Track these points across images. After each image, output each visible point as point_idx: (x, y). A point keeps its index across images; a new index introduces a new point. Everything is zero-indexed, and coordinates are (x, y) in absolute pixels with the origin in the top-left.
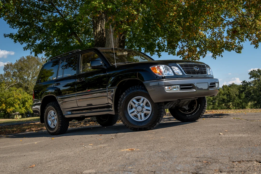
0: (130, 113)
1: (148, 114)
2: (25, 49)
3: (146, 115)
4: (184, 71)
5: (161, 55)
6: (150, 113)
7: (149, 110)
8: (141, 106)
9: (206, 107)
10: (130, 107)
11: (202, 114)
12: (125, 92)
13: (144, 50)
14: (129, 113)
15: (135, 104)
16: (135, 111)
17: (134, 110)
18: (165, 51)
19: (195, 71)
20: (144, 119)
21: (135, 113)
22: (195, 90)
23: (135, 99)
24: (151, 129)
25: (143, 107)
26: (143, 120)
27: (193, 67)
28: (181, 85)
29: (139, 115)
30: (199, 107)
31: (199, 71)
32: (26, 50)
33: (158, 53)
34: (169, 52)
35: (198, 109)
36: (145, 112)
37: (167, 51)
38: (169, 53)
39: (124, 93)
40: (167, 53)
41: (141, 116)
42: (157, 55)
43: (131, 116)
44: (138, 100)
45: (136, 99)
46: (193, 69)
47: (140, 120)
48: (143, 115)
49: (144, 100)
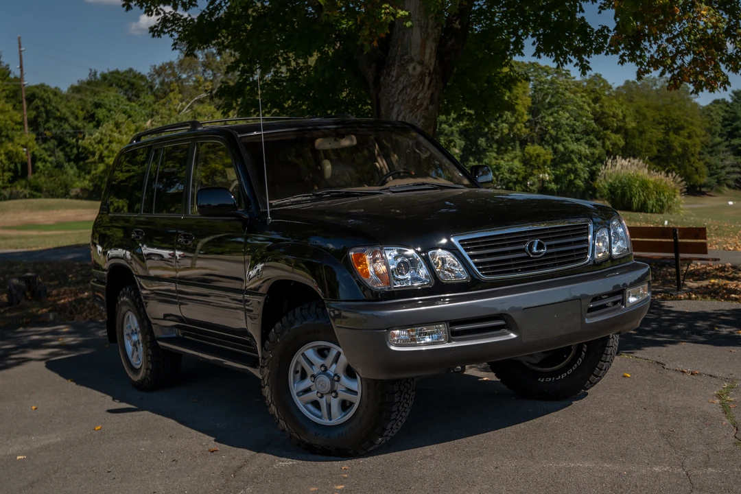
0: (298, 394)
1: (352, 404)
2: (156, 34)
3: (345, 406)
4: (476, 264)
5: (590, 65)
6: (356, 400)
7: (355, 393)
8: (328, 375)
9: (607, 355)
10: (296, 372)
11: (590, 379)
12: (281, 322)
13: (534, 44)
14: (294, 393)
15: (311, 364)
16: (312, 388)
17: (307, 383)
18: (605, 52)
19: (528, 257)
20: (338, 418)
21: (313, 396)
22: (513, 336)
23: (314, 350)
24: (357, 453)
25: (335, 379)
26: (335, 422)
27: (524, 243)
28: (453, 323)
29: (323, 402)
30: (584, 354)
31: (546, 254)
32: (159, 36)
33: (581, 60)
34: (624, 54)
35: (580, 359)
36: (344, 396)
37: (616, 52)
38: (621, 57)
39: (278, 325)
40: (616, 58)
41: (329, 406)
42: (577, 64)
43: (299, 402)
44: (322, 353)
45: (316, 349)
46: (523, 250)
47: (326, 422)
48: (335, 403)
49: (339, 354)
